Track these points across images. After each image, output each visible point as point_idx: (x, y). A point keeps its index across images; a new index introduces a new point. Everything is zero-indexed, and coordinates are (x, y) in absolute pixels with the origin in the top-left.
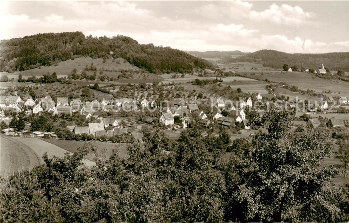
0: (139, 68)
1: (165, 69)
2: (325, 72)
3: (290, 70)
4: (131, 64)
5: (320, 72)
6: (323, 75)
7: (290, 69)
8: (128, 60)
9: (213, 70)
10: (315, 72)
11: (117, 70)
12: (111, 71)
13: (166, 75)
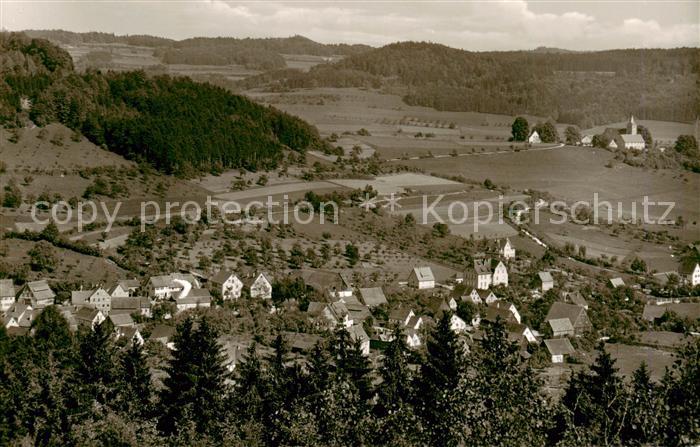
0: (128, 158)
1: (206, 159)
2: (640, 145)
3: (534, 138)
4: (97, 144)
5: (628, 146)
6: (636, 152)
7: (536, 134)
8: (87, 130)
9: (328, 153)
10: (613, 145)
11: (69, 170)
12: (51, 174)
13: (210, 178)
